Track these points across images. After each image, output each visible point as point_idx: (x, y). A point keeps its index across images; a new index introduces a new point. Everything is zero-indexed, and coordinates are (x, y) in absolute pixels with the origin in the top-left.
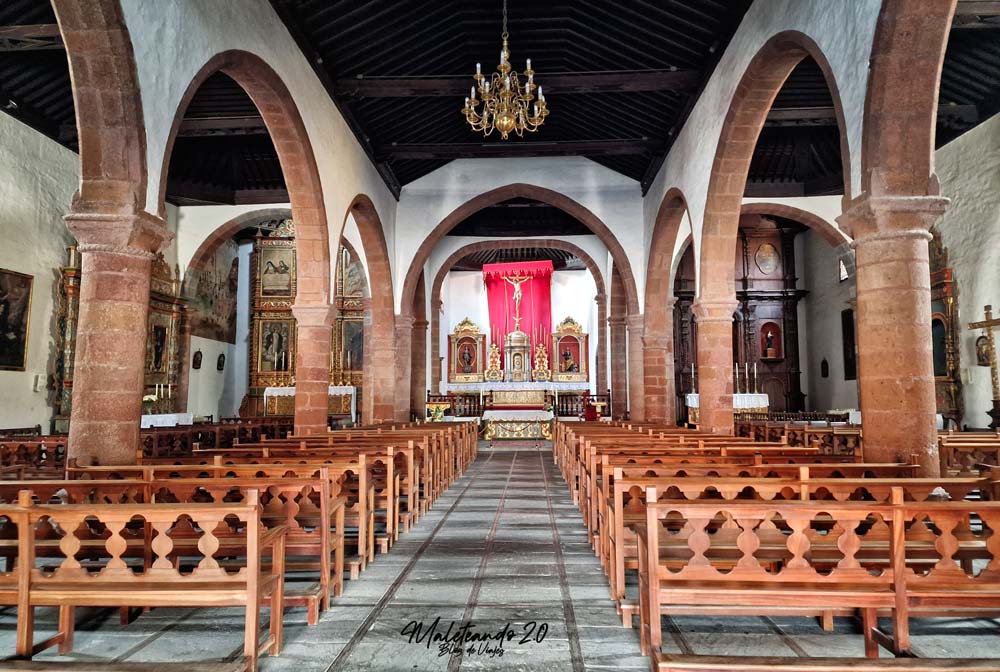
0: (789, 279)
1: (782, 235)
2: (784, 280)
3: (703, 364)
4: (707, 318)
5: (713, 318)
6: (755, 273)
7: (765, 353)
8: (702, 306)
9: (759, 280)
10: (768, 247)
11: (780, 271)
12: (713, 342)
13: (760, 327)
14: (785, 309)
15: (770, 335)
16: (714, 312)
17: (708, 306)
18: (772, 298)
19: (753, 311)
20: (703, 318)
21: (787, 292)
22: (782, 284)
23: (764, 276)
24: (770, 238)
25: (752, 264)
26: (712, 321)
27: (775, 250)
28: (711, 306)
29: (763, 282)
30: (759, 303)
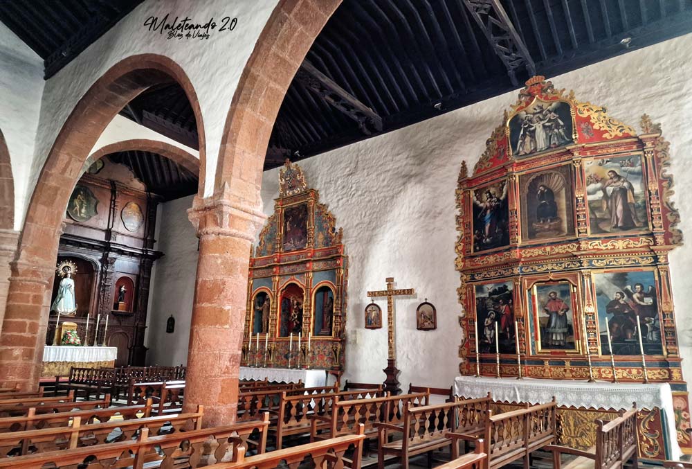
0: (148, 240)
1: (149, 198)
2: (144, 239)
3: (210, 300)
4: (226, 229)
5: (234, 231)
6: (118, 227)
7: (116, 306)
8: (225, 209)
9: (123, 235)
10: (134, 205)
11: (142, 231)
12: (230, 268)
13: (116, 280)
14: (141, 266)
15: (123, 289)
16: (237, 222)
17: (232, 211)
18: (132, 254)
19: (112, 264)
20: (217, 229)
21: (147, 251)
22: (142, 242)
23: (127, 232)
24: (138, 198)
25: (118, 218)
26: (234, 235)
27: (141, 210)
28: (236, 212)
29: (125, 237)
30: (119, 257)
